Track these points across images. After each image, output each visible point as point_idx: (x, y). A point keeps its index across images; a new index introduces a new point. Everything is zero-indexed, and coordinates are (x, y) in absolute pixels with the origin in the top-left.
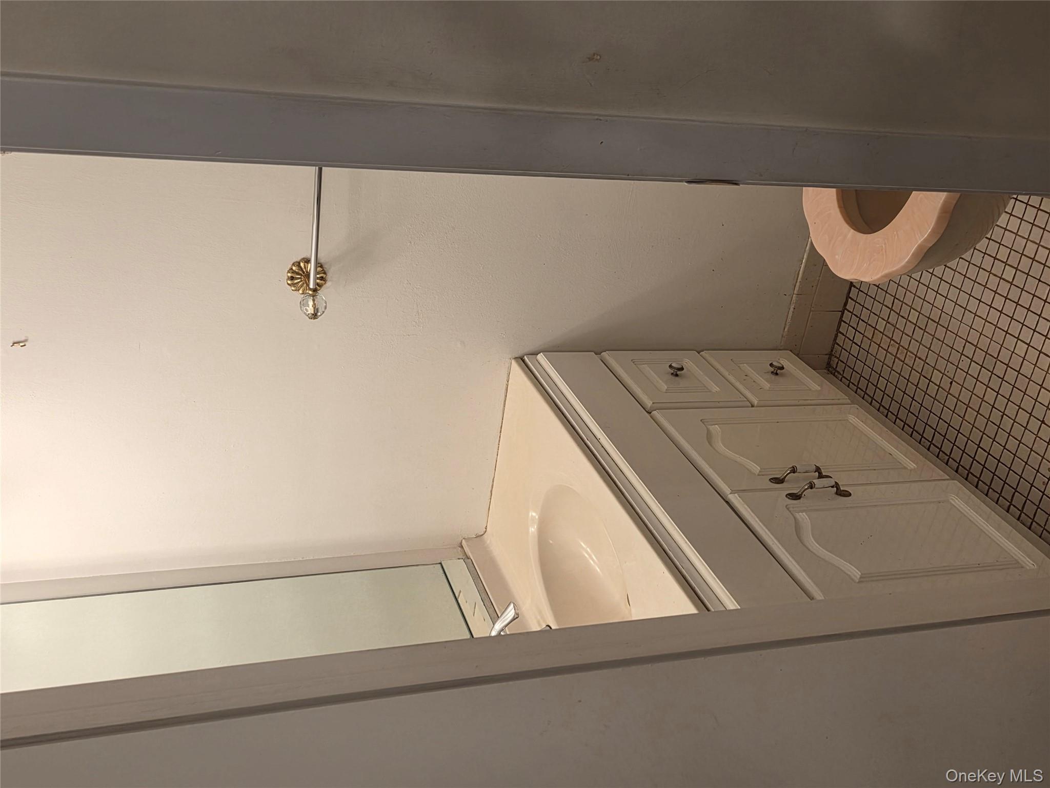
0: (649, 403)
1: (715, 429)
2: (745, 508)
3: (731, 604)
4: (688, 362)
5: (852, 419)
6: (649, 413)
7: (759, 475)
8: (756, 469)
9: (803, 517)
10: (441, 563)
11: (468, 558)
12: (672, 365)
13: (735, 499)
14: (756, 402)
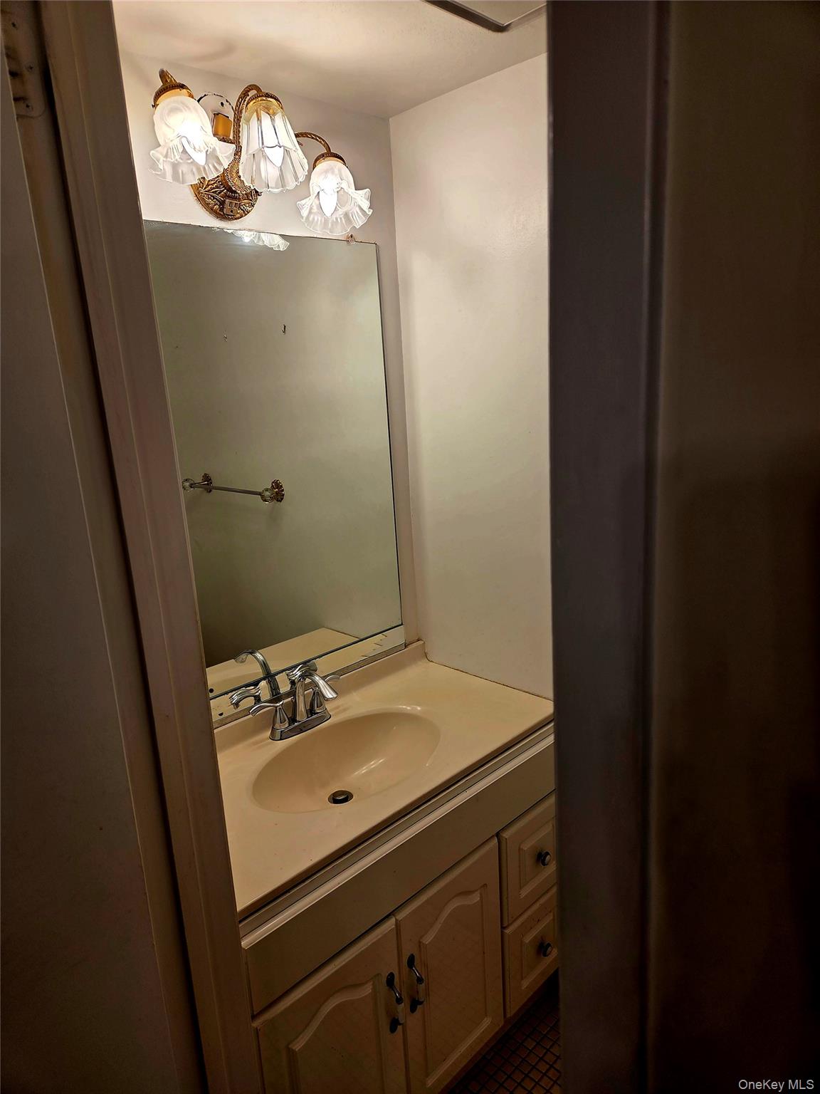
0: (506, 835)
1: (476, 898)
2: (378, 936)
3: (245, 943)
4: (552, 868)
5: (487, 1022)
6: (498, 835)
7: (420, 942)
8: (428, 939)
9: (367, 990)
10: (402, 624)
11: (406, 647)
12: (549, 856)
13: (391, 923)
14: (507, 931)
